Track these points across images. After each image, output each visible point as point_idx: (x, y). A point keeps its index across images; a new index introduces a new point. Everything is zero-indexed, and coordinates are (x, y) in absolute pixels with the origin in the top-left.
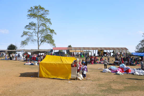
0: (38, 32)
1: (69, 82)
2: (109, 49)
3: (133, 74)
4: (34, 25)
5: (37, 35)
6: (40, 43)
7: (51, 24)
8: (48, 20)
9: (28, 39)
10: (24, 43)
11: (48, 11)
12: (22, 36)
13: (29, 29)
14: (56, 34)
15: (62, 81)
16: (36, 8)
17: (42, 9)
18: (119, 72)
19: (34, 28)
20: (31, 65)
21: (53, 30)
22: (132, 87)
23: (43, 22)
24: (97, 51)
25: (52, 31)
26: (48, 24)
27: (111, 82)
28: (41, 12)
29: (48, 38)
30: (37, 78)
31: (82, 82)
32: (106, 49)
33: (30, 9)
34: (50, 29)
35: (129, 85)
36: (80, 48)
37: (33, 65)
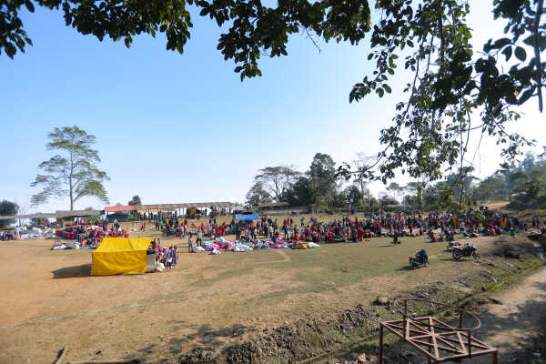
0: (72, 176)
1: (145, 277)
2: (205, 205)
3: (233, 250)
4: (63, 161)
5: (68, 181)
6: (75, 196)
7: (100, 161)
8: (94, 154)
9: (47, 191)
10: (38, 199)
11: (93, 137)
12: (34, 184)
13: (51, 170)
14: (109, 179)
15: (133, 277)
16: (67, 130)
17: (82, 133)
18: (215, 251)
19: (62, 167)
20: (67, 248)
21: (104, 173)
22: (229, 272)
23: (81, 158)
24: (185, 209)
25: (101, 174)
26: (93, 161)
27: (203, 269)
28: (79, 138)
29: (94, 188)
30: (88, 278)
31: (164, 275)
32: (200, 205)
33: (54, 133)
34: (96, 171)
35: (225, 270)
36: (156, 207)
37: (71, 248)
